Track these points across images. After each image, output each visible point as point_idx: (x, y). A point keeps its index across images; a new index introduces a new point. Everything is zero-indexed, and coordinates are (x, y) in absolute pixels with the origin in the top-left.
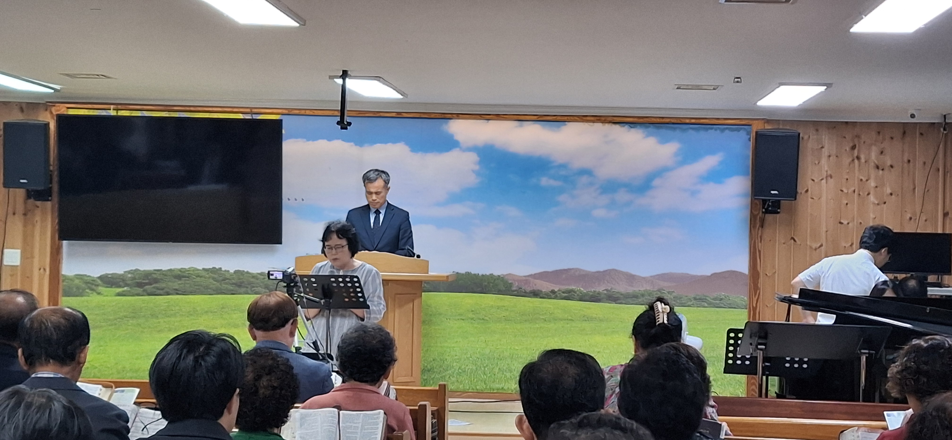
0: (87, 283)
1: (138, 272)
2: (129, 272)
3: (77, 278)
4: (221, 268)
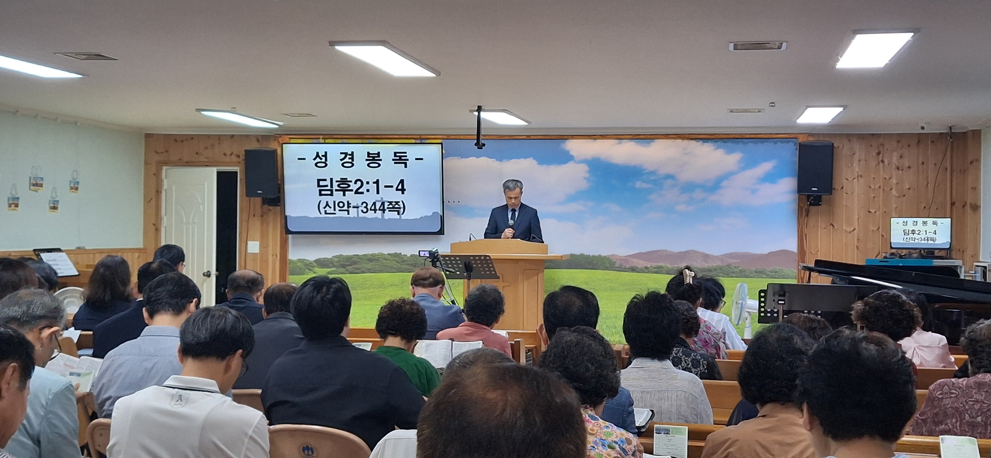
0: (306, 265)
1: (342, 257)
2: (336, 257)
3: (300, 262)
4: (401, 253)
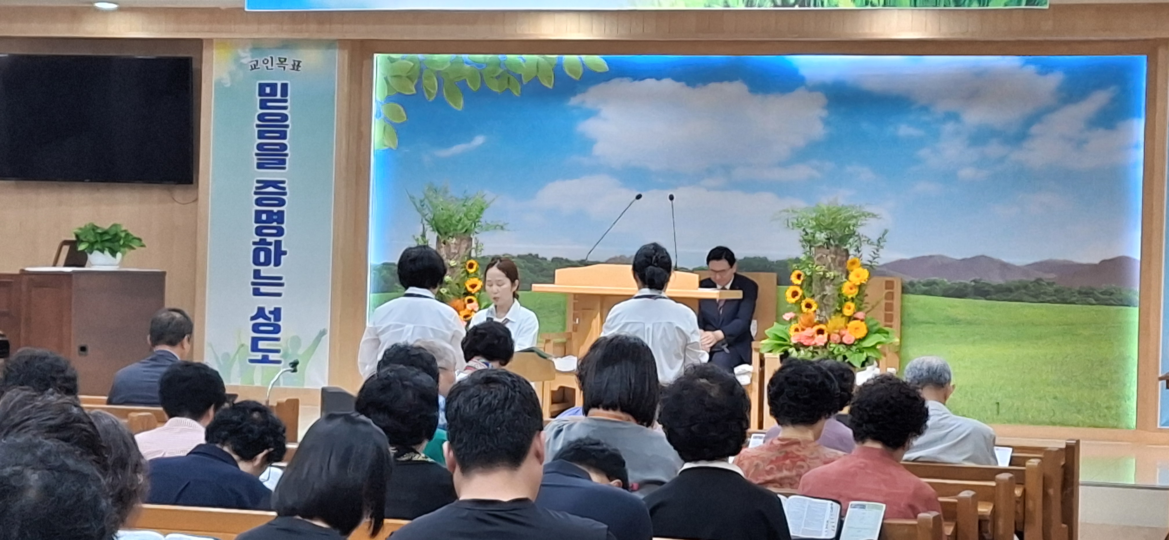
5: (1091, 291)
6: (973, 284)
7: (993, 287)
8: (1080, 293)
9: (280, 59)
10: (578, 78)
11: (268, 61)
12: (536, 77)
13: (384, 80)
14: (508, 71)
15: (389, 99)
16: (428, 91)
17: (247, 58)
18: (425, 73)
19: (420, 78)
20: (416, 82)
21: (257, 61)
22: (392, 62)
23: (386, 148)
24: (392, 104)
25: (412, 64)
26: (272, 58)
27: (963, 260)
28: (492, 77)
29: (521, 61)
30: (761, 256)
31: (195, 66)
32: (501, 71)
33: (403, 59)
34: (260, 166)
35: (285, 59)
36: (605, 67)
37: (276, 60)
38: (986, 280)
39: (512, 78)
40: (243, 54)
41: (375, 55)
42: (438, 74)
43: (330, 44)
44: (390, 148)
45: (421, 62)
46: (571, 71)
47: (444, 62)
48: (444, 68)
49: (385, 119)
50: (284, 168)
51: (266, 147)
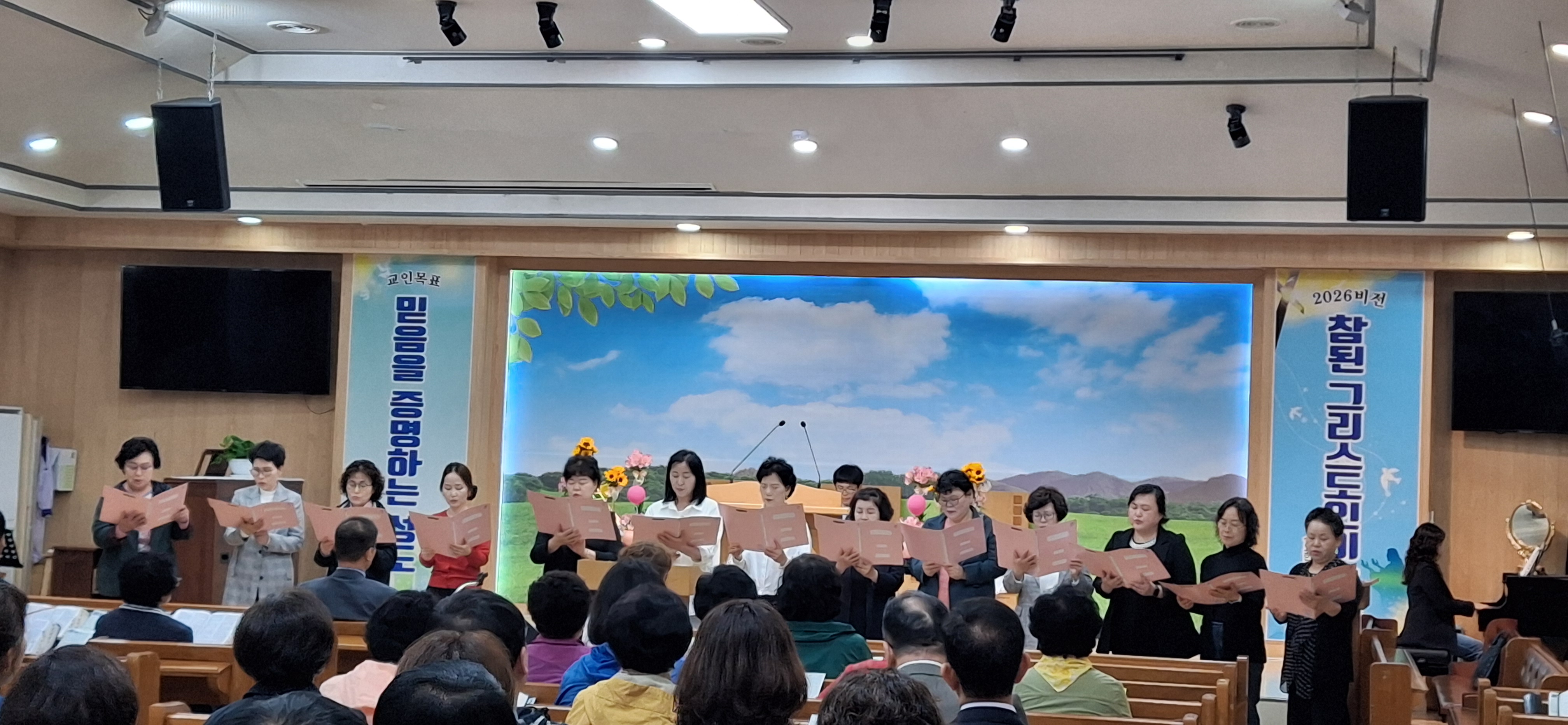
5: (1200, 507)
6: (1088, 499)
7: (1107, 502)
8: (1190, 509)
9: (418, 274)
10: (709, 297)
11: (407, 276)
12: (669, 294)
13: (519, 296)
14: (641, 289)
15: (524, 314)
16: (563, 307)
17: (386, 272)
18: (561, 290)
19: (555, 293)
20: (551, 298)
21: (396, 276)
22: (527, 278)
23: (519, 361)
24: (526, 319)
25: (548, 281)
26: (411, 273)
27: (1081, 476)
28: (626, 294)
29: (654, 279)
30: (886, 470)
31: (334, 278)
32: (635, 288)
33: (538, 275)
34: (397, 378)
35: (424, 274)
36: (736, 286)
37: (415, 275)
38: (1102, 496)
39: (645, 295)
40: (382, 269)
41: (512, 272)
42: (572, 290)
43: (468, 260)
44: (524, 362)
45: (555, 279)
46: (703, 290)
47: (579, 280)
48: (579, 285)
49: (521, 334)
50: (421, 380)
51: (403, 359)
